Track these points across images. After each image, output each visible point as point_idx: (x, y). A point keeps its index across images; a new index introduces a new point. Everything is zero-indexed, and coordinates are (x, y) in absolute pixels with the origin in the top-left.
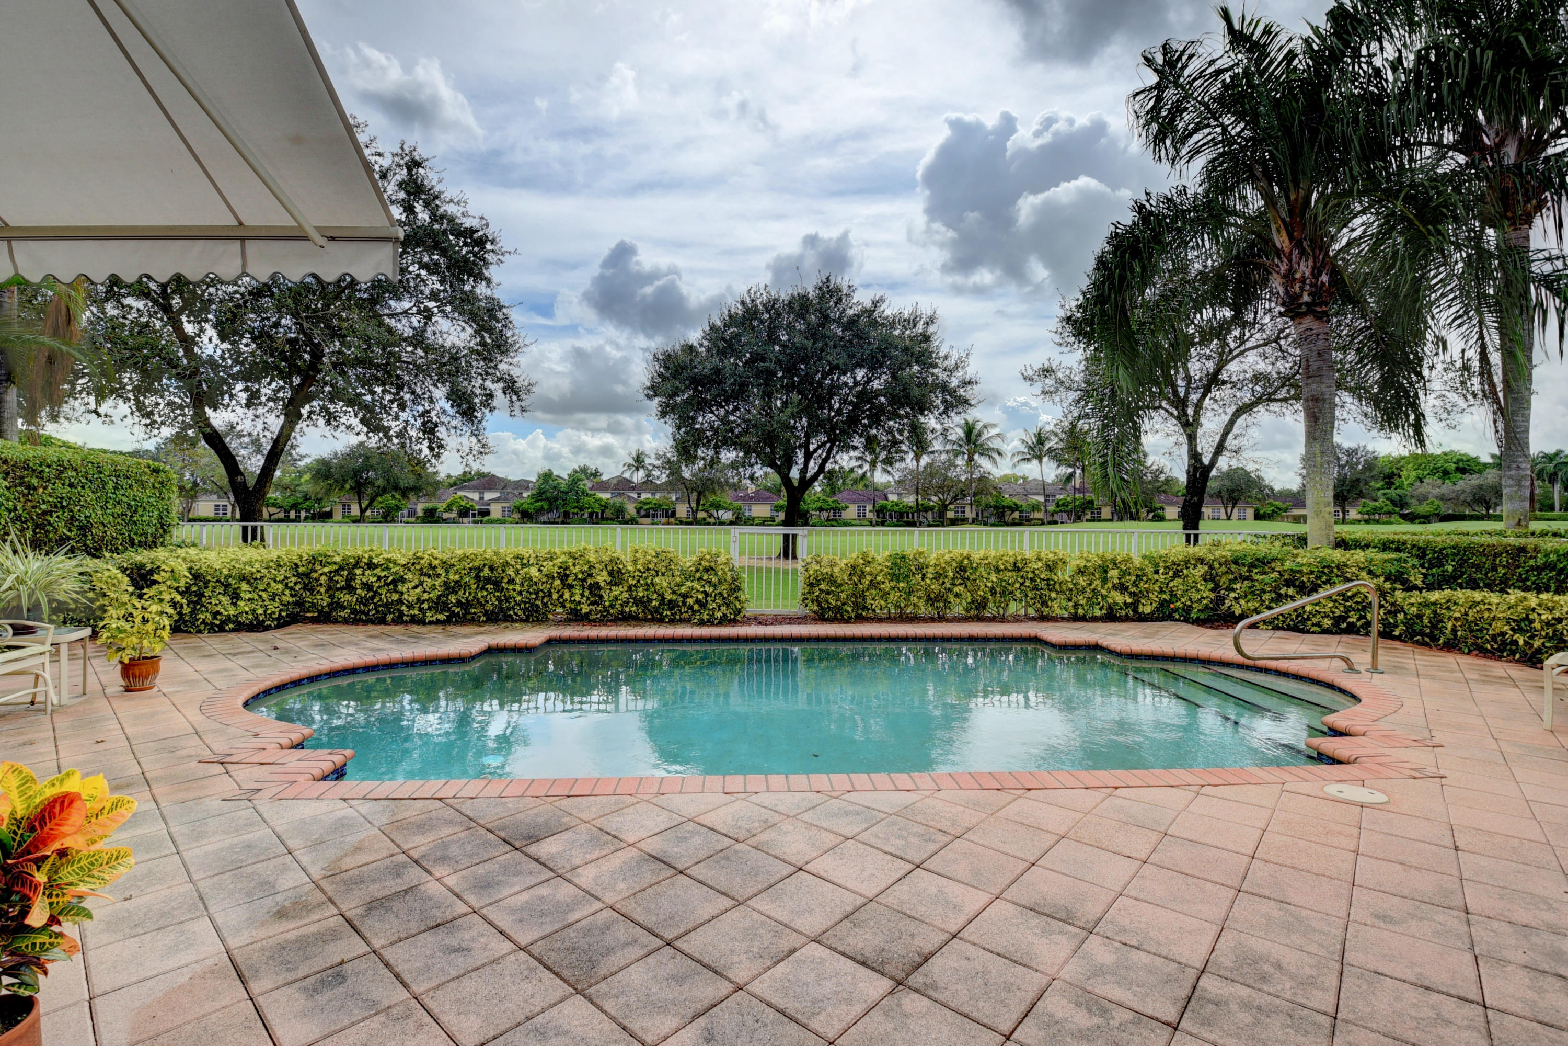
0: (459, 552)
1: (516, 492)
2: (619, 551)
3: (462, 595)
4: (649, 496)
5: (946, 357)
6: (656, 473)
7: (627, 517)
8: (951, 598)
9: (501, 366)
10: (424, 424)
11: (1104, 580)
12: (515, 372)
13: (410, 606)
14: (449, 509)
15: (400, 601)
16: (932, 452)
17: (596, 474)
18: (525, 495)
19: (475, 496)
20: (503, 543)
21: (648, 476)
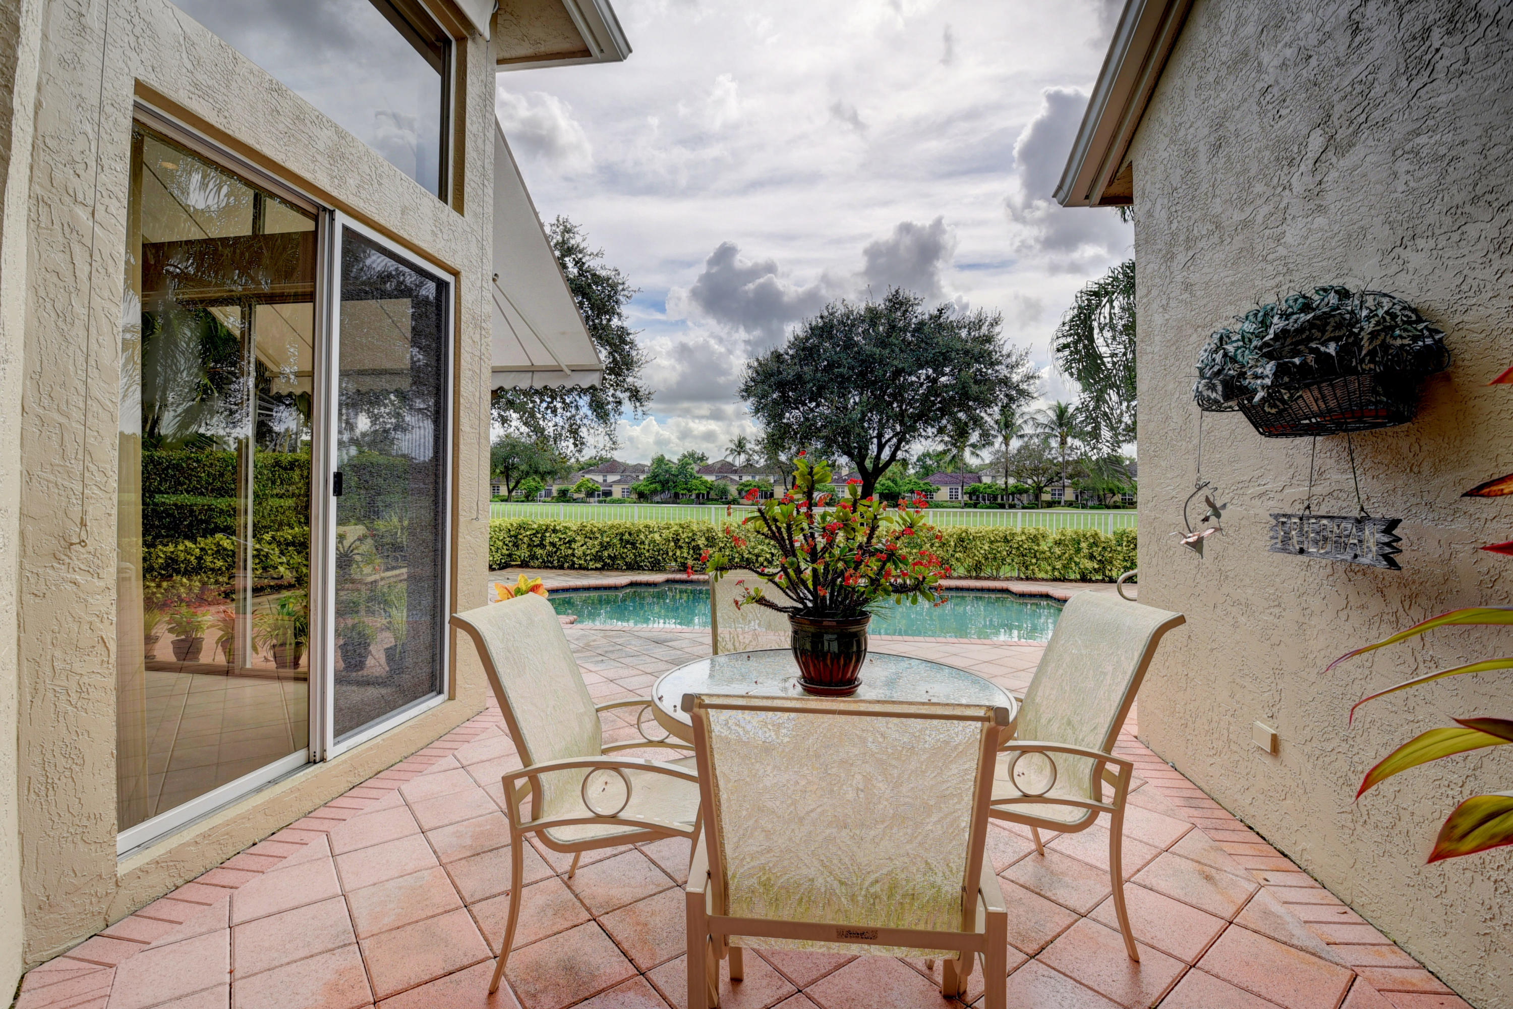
0: (609, 523)
1: (634, 475)
2: (713, 523)
3: (611, 551)
4: (750, 478)
5: (1009, 356)
6: (756, 457)
7: (730, 498)
8: (953, 561)
9: (630, 380)
10: (571, 426)
11: (1078, 550)
12: (638, 384)
13: (579, 558)
14: (578, 490)
15: (573, 555)
16: (1022, 436)
17: (702, 458)
18: (641, 477)
19: (599, 478)
20: (636, 518)
21: (748, 460)
